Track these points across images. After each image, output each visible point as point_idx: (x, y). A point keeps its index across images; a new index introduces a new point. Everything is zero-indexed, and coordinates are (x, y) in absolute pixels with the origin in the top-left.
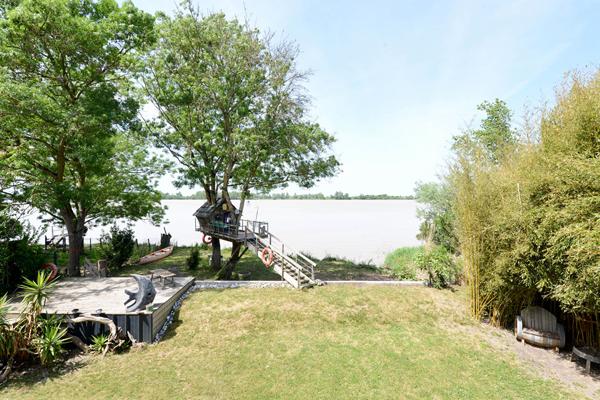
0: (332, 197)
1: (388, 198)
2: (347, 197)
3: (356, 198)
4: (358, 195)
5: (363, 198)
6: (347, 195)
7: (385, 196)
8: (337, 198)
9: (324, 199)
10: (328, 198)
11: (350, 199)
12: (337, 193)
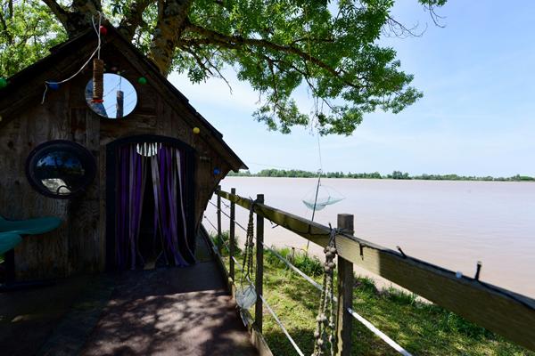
0: (389, 177)
1: (459, 179)
2: (406, 177)
3: (417, 178)
4: (420, 175)
5: (426, 178)
6: (407, 174)
7: (455, 176)
8: (395, 178)
9: (380, 178)
10: (384, 178)
11: (410, 178)
12: (395, 173)
